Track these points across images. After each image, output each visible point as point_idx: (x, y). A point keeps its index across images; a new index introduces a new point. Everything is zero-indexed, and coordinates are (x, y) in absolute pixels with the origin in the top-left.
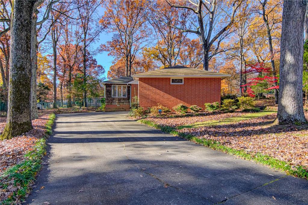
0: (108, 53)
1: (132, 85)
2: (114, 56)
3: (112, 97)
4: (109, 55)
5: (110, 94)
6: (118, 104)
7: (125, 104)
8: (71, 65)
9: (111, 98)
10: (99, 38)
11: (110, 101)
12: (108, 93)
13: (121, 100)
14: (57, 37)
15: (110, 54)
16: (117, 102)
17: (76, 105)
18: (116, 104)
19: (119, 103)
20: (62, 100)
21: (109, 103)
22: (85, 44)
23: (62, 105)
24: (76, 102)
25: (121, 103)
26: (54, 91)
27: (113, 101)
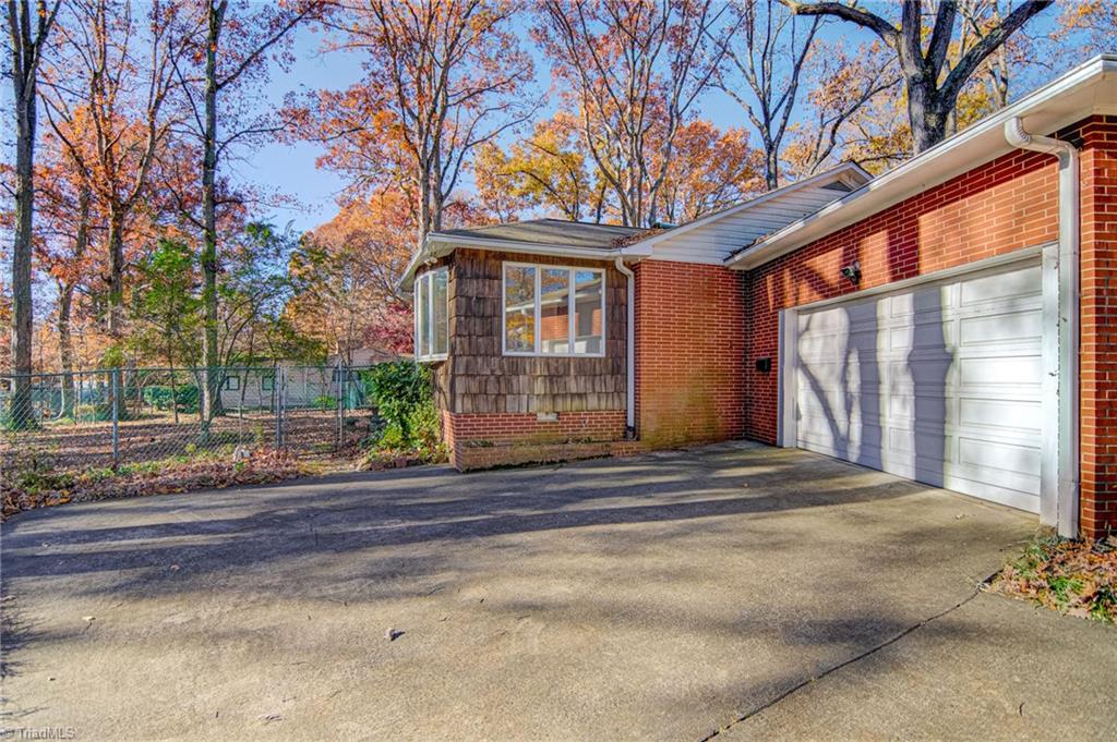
0: (321, 150)
1: (644, 268)
2: (344, 172)
3: (505, 353)
4: (320, 163)
5: (490, 334)
6: (548, 405)
7: (592, 402)
8: (125, 195)
9: (495, 361)
10: (293, 53)
11: (492, 389)
12: (477, 326)
13: (567, 374)
14: (42, 20)
15: (329, 160)
16: (539, 387)
17: (146, 404)
18: (535, 405)
19: (554, 397)
20: (69, 377)
21: (481, 398)
22: (211, 71)
23: (69, 406)
24: (150, 389)
25: (564, 396)
26: (16, 328)
27: (509, 382)
